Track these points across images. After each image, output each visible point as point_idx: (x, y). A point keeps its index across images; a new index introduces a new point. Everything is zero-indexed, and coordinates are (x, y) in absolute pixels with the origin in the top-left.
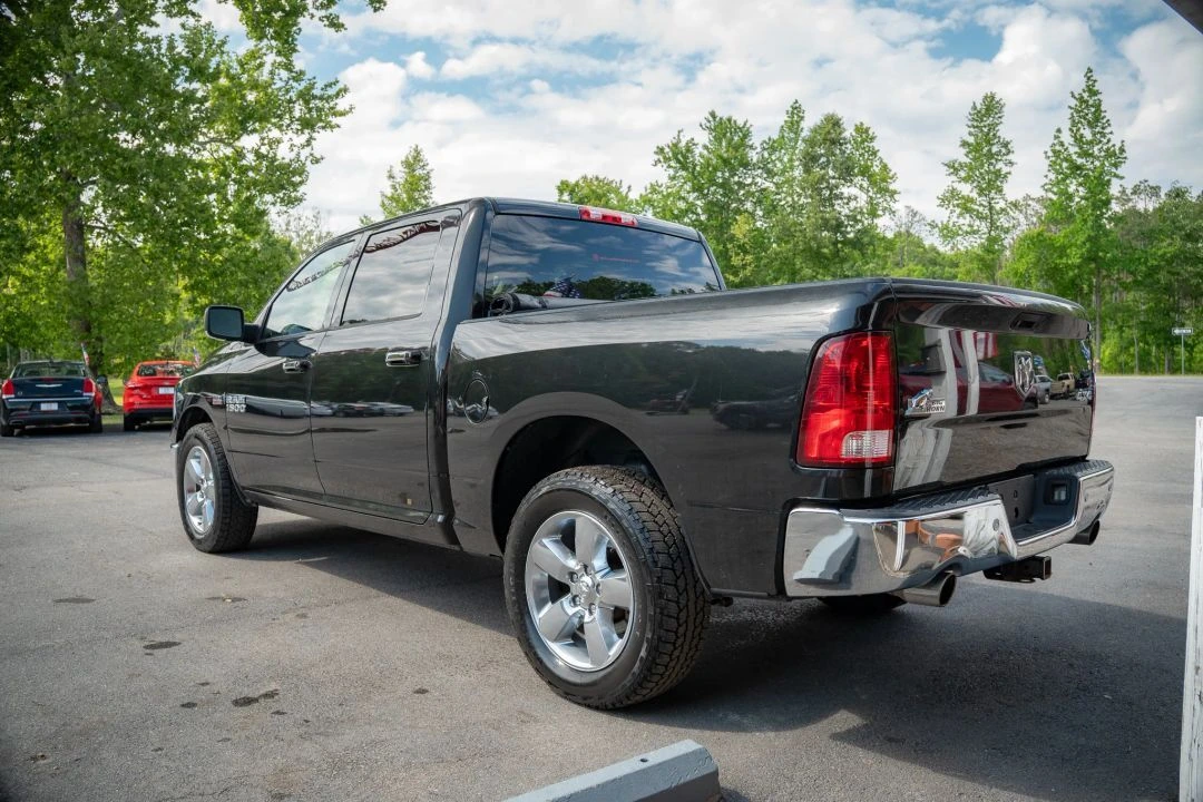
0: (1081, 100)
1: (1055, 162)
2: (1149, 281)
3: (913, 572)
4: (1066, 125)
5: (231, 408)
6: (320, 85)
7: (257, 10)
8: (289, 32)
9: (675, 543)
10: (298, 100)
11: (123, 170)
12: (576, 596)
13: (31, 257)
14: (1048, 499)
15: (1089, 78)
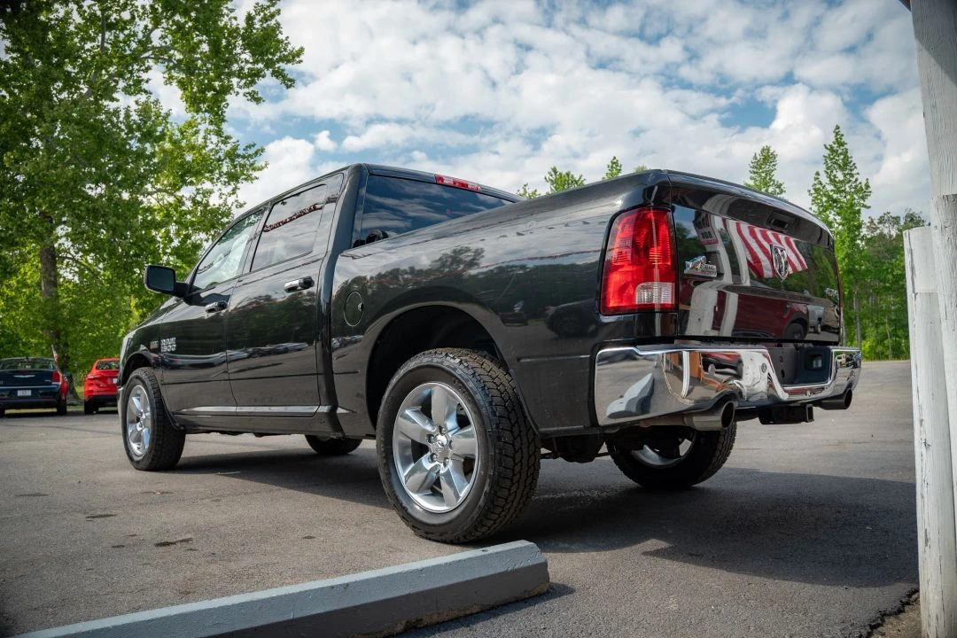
0: (831, 149)
1: (816, 197)
2: (895, 287)
3: (697, 402)
4: (822, 169)
5: (165, 349)
6: (242, 147)
7: (194, 90)
8: (219, 107)
9: (506, 390)
10: (225, 158)
11: (88, 209)
12: (434, 454)
13: (13, 282)
14: (808, 367)
15: (837, 134)
